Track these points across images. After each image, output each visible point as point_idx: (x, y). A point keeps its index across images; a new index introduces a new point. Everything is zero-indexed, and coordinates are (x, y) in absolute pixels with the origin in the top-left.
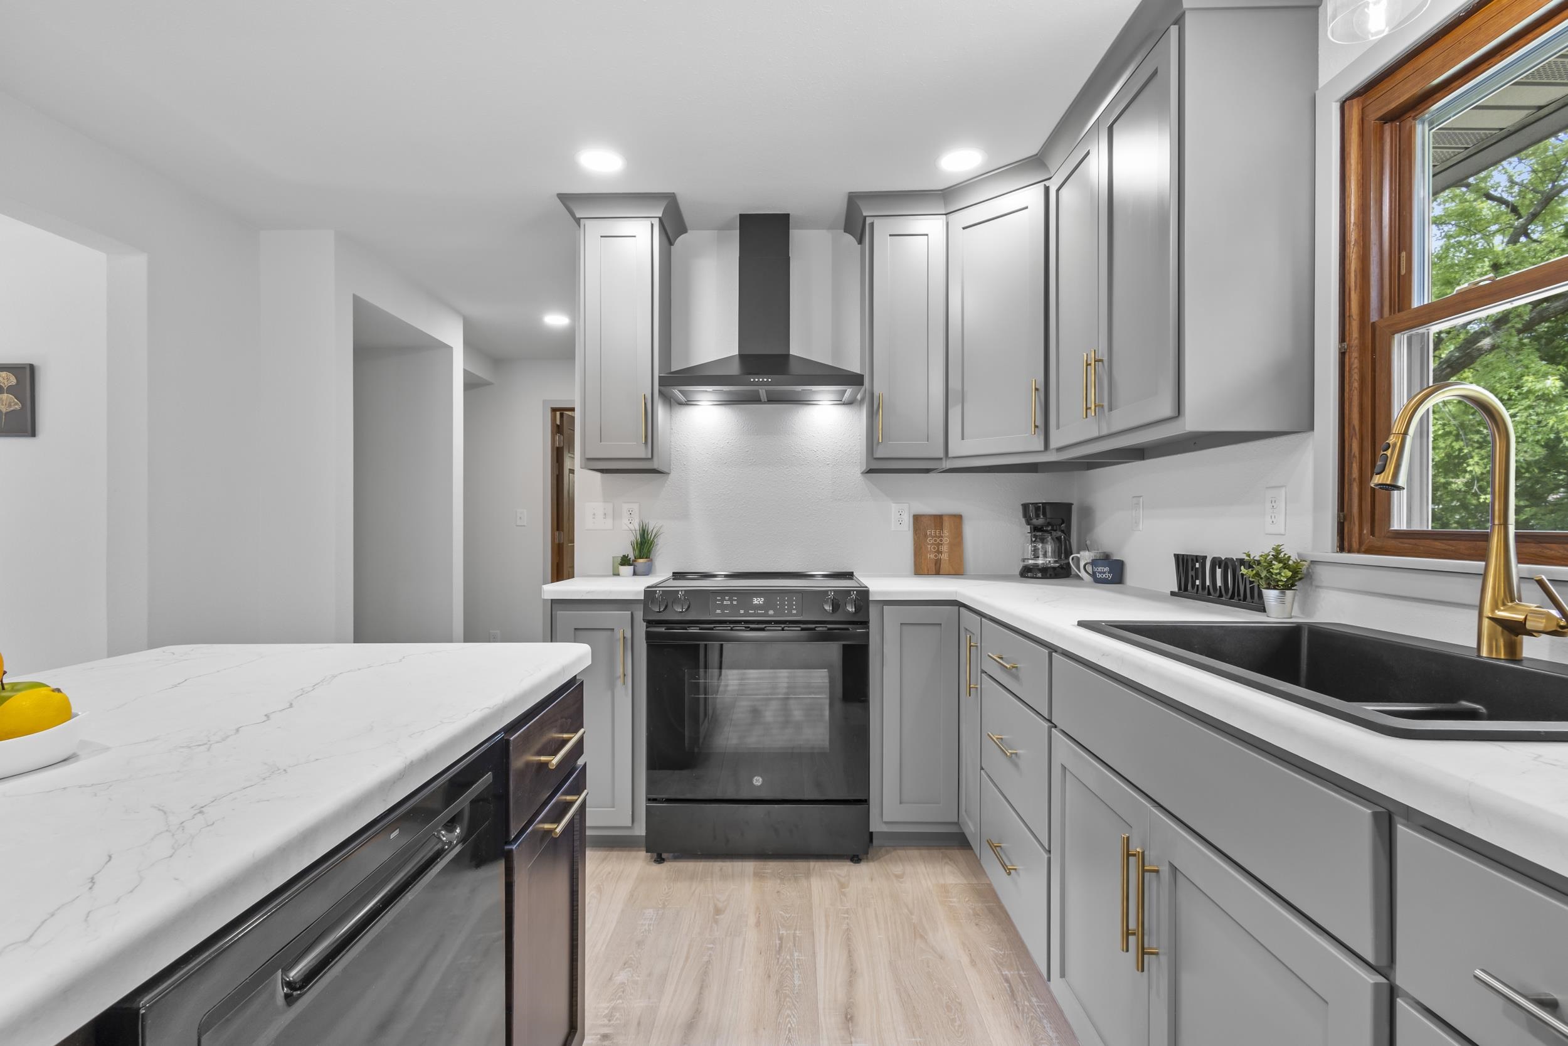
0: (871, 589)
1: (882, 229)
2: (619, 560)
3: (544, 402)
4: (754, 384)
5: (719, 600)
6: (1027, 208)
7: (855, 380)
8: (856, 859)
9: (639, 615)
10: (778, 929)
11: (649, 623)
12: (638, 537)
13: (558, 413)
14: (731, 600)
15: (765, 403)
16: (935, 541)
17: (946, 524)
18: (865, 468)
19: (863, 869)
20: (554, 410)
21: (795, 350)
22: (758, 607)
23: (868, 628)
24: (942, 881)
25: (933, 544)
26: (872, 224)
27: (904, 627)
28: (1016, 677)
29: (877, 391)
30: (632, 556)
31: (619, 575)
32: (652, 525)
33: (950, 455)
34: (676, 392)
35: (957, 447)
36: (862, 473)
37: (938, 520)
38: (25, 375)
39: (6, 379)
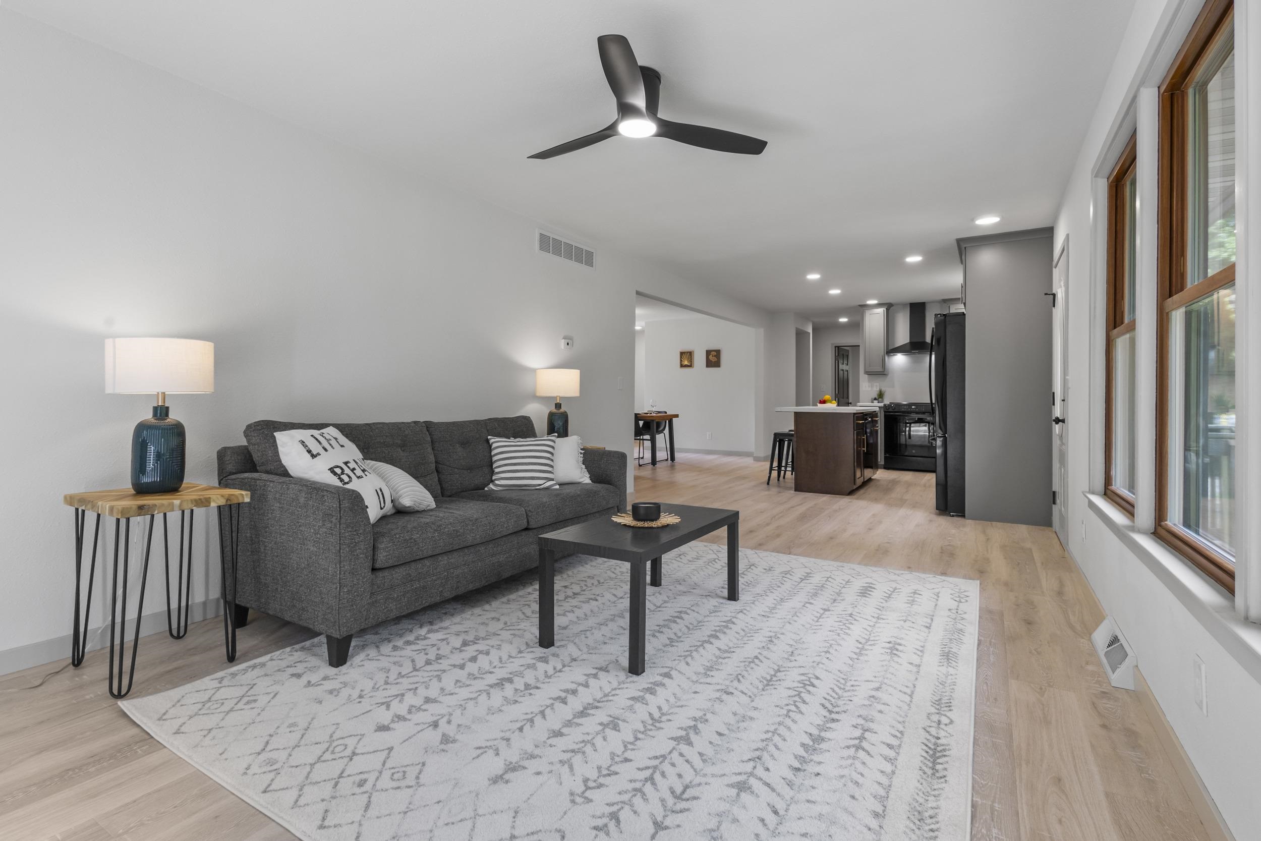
2: (873, 399)
3: (832, 344)
4: (914, 350)
5: (903, 407)
11: (885, 412)
12: (879, 392)
14: (907, 407)
20: (836, 347)
21: (928, 341)
22: (914, 408)
30: (877, 398)
31: (873, 403)
32: (883, 389)
34: (891, 354)
38: (718, 353)
39: (715, 353)
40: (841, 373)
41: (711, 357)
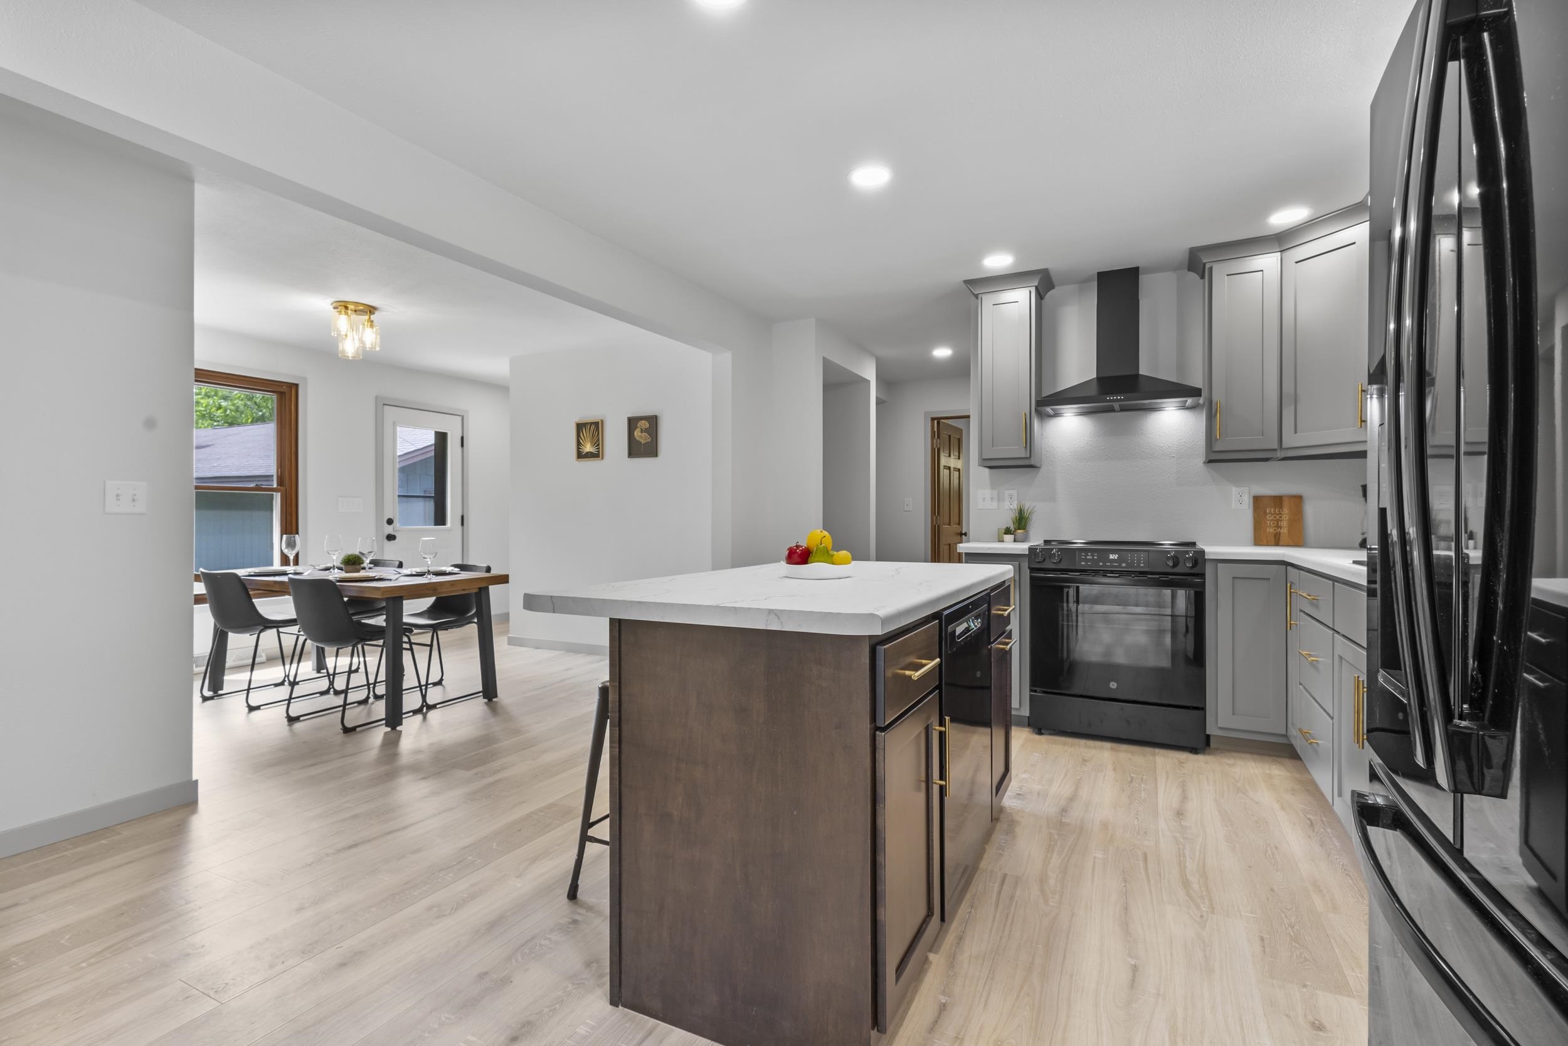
0: (1206, 551)
1: (1220, 272)
2: (1003, 531)
3: (926, 413)
4: (1110, 401)
5: (1083, 556)
6: (1354, 243)
7: (1195, 392)
8: (1194, 751)
9: (1025, 565)
10: (1130, 774)
11: (1032, 570)
12: (1017, 515)
13: (936, 422)
14: (1093, 556)
15: (1118, 411)
16: (1275, 517)
17: (1286, 503)
18: (1204, 459)
19: (1200, 758)
20: (933, 419)
21: (1143, 370)
22: (1114, 561)
23: (1205, 579)
24: (1268, 772)
25: (1272, 520)
26: (1211, 269)
27: (1236, 580)
28: (1317, 606)
29: (1215, 398)
30: (1012, 528)
31: (1003, 541)
32: (1027, 506)
33: (1284, 446)
34: (1049, 410)
35: (1289, 440)
36: (1204, 463)
37: (1278, 500)
38: (653, 422)
39: (644, 424)
40: (944, 473)
41: (637, 433)
